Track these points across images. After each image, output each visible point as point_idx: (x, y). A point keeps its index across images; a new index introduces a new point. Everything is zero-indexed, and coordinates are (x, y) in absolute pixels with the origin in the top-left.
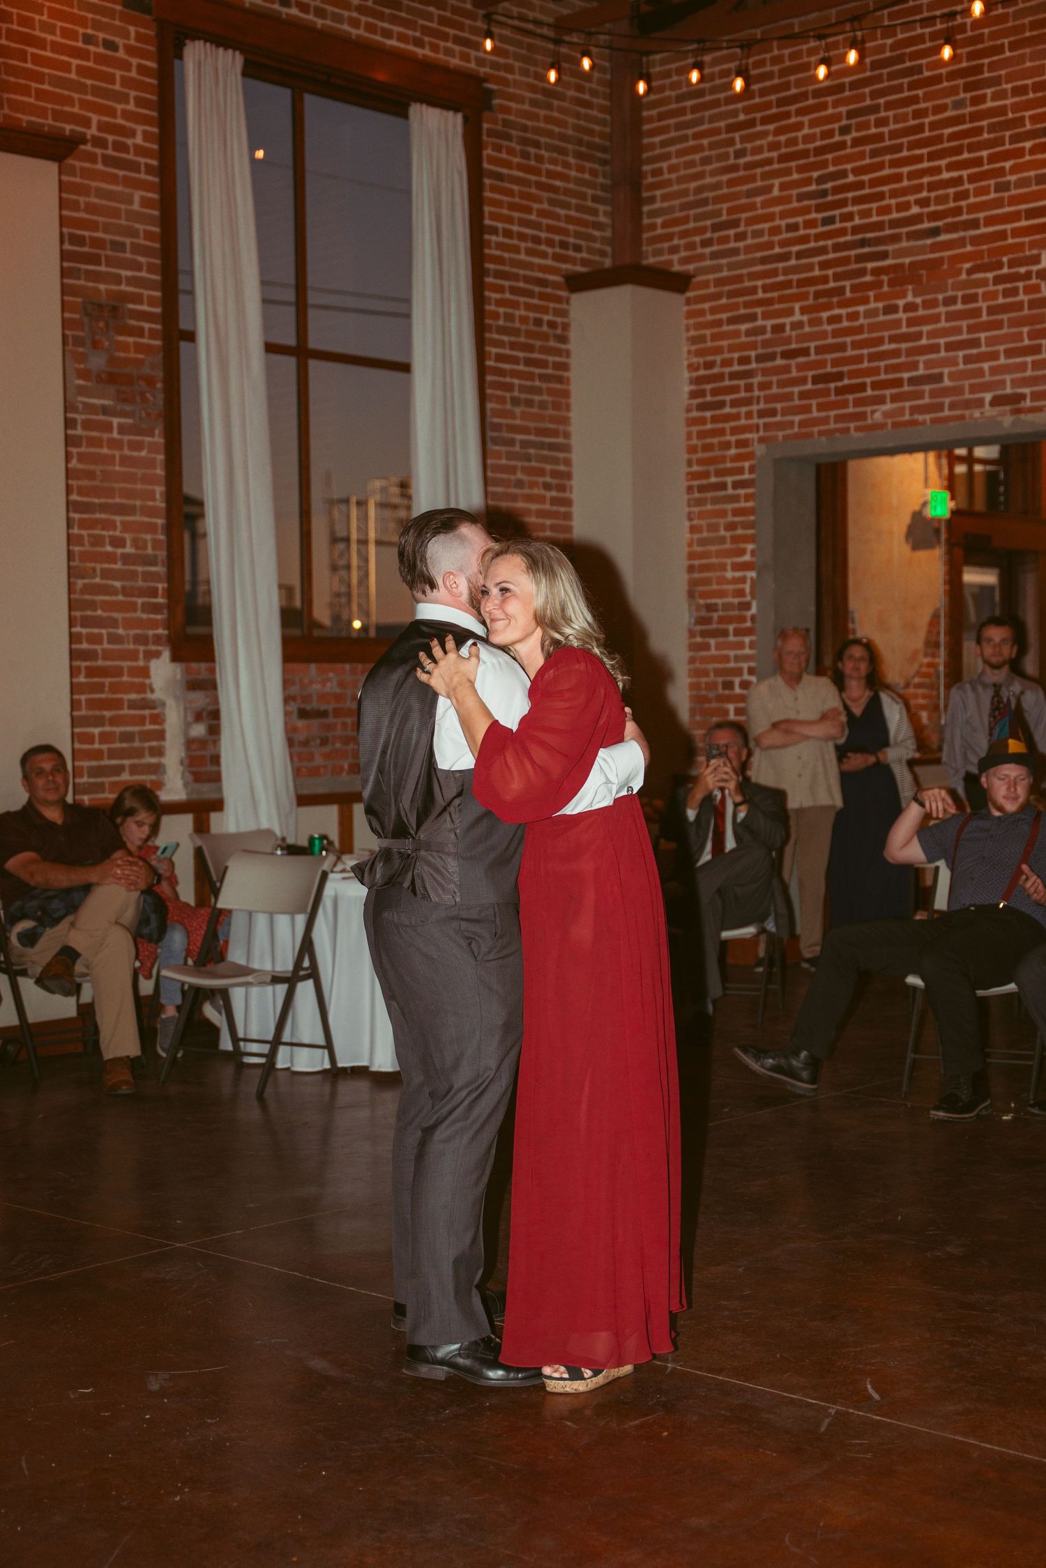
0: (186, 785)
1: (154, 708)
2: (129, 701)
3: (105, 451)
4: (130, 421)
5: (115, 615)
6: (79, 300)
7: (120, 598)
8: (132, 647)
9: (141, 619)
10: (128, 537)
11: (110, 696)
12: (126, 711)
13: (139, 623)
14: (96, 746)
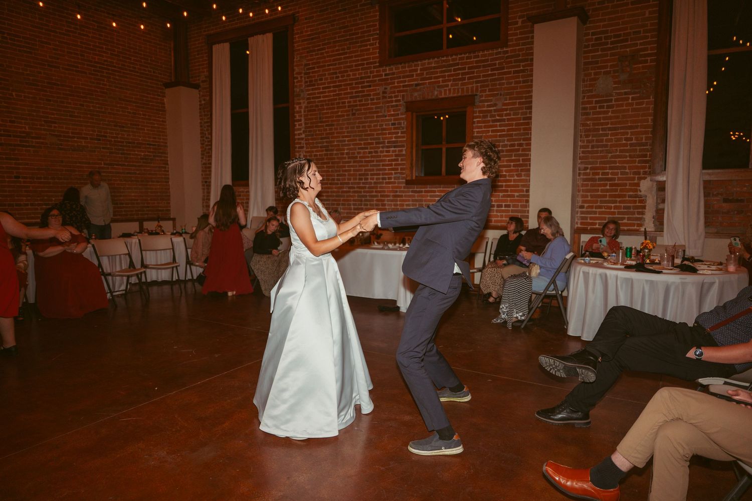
0: (655, 226)
1: (642, 198)
2: (629, 195)
3: (625, 108)
4: (638, 95)
5: (625, 165)
6: (617, 57)
7: (628, 159)
8: (632, 176)
9: (638, 166)
10: (634, 137)
11: (620, 193)
12: (627, 199)
13: (637, 167)
14: (612, 210)
